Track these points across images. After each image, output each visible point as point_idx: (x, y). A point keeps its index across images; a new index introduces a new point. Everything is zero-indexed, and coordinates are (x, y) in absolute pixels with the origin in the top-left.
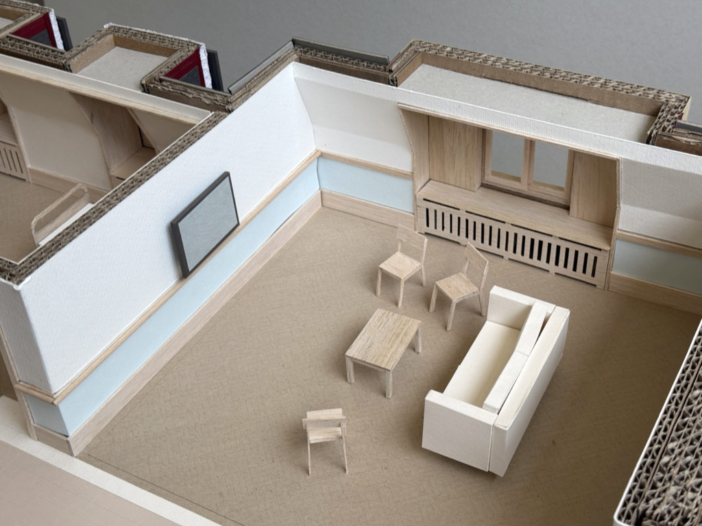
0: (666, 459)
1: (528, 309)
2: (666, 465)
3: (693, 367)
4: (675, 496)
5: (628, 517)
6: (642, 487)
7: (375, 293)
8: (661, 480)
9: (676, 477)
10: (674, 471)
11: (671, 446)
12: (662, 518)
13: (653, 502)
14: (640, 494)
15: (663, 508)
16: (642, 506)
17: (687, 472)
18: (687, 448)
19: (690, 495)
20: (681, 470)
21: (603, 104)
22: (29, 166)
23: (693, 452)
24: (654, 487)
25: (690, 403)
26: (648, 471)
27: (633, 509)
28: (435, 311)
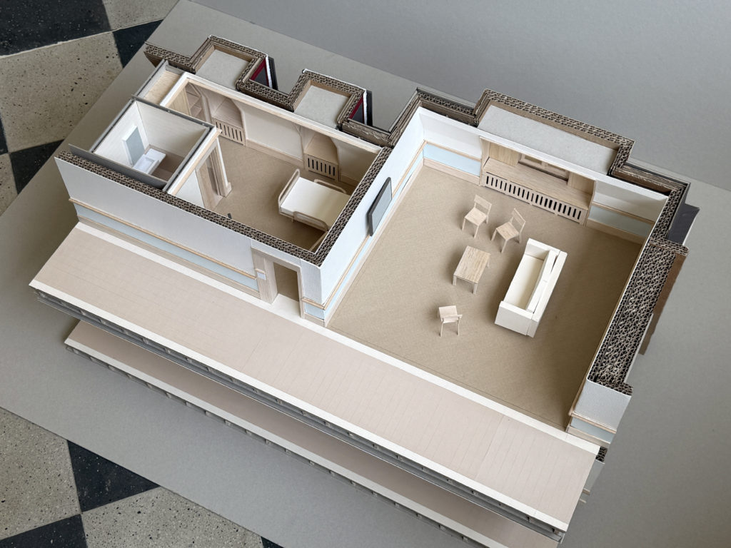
0: (607, 353)
1: (547, 253)
2: (607, 356)
3: (621, 310)
4: (609, 369)
5: (592, 378)
6: (597, 365)
7: (461, 228)
8: (604, 362)
9: (610, 361)
10: (610, 359)
11: (609, 347)
12: (604, 378)
13: (602, 371)
14: (596, 368)
15: (605, 374)
16: (597, 373)
17: (615, 359)
18: (615, 349)
19: (615, 369)
20: (613, 358)
21: (589, 140)
22: (247, 138)
23: (618, 350)
24: (602, 365)
25: (618, 328)
26: (600, 359)
27: (593, 374)
28: (494, 240)
